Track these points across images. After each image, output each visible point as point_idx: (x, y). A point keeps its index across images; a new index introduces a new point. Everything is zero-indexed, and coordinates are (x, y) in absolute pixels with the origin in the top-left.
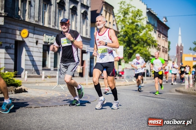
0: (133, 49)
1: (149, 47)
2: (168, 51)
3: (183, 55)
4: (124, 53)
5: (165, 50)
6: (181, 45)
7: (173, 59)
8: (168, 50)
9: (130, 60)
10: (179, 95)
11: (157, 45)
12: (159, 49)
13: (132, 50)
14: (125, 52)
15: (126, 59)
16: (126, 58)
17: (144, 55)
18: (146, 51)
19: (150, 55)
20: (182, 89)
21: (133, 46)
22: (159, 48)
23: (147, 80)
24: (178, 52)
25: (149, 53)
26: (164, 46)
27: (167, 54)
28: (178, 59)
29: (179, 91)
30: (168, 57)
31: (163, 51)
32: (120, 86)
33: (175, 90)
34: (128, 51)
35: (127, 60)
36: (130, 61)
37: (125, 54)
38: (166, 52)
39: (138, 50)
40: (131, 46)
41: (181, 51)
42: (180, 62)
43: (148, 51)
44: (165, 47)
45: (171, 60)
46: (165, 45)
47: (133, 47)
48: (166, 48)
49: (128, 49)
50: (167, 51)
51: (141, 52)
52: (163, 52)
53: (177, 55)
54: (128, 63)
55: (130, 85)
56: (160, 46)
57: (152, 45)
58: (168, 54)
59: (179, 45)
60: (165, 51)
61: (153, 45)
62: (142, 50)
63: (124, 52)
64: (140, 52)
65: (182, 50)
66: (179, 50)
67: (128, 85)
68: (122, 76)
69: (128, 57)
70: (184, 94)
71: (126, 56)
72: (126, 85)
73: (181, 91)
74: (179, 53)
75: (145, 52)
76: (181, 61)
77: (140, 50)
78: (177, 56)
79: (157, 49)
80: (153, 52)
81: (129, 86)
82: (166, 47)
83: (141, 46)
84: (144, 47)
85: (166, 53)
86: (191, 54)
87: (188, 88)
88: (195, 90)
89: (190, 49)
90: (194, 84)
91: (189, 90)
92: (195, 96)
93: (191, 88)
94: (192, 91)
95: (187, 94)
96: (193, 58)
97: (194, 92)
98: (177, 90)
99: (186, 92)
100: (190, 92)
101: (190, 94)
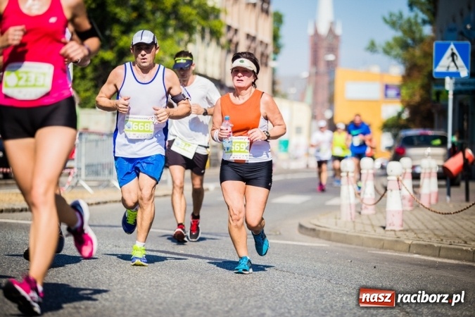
0: (116, 44)
1: (185, 36)
2: (272, 56)
3: (340, 73)
5: (260, 50)
6: (331, 31)
7: (292, 91)
8: (270, 50)
10: (312, 248)
11: (224, 30)
12: (232, 47)
13: (111, 48)
15: (87, 90)
20: (325, 222)
21: (116, 31)
22: (230, 41)
24: (315, 61)
26: (253, 33)
28: (315, 93)
29: (314, 232)
30: (274, 83)
33: (297, 225)
35: (88, 94)
38: (264, 60)
40: (108, 33)
41: (331, 57)
42: (326, 104)
44: (260, 37)
45: (285, 96)
46: (257, 29)
47: (114, 38)
48: (261, 42)
50: (267, 57)
53: (310, 76)
55: (98, 203)
56: (236, 31)
57: (203, 30)
58: (274, 71)
59: (323, 30)
61: (207, 31)
65: (333, 49)
66: (322, 51)
69: (92, 80)
70: (334, 244)
71: (83, 77)
73: (325, 232)
74: (322, 67)
76: (331, 101)
78: (314, 78)
79: (223, 47)
80: (205, 60)
82: (265, 35)
86: (376, 69)
87: (355, 218)
88: (384, 228)
89: (372, 47)
90: (379, 201)
91: (359, 227)
92: (384, 253)
93: (368, 216)
94: (373, 232)
95: (351, 244)
96: (384, 88)
97: (378, 237)
98: (307, 229)
99: (345, 235)
100: (364, 235)
101: (362, 246)
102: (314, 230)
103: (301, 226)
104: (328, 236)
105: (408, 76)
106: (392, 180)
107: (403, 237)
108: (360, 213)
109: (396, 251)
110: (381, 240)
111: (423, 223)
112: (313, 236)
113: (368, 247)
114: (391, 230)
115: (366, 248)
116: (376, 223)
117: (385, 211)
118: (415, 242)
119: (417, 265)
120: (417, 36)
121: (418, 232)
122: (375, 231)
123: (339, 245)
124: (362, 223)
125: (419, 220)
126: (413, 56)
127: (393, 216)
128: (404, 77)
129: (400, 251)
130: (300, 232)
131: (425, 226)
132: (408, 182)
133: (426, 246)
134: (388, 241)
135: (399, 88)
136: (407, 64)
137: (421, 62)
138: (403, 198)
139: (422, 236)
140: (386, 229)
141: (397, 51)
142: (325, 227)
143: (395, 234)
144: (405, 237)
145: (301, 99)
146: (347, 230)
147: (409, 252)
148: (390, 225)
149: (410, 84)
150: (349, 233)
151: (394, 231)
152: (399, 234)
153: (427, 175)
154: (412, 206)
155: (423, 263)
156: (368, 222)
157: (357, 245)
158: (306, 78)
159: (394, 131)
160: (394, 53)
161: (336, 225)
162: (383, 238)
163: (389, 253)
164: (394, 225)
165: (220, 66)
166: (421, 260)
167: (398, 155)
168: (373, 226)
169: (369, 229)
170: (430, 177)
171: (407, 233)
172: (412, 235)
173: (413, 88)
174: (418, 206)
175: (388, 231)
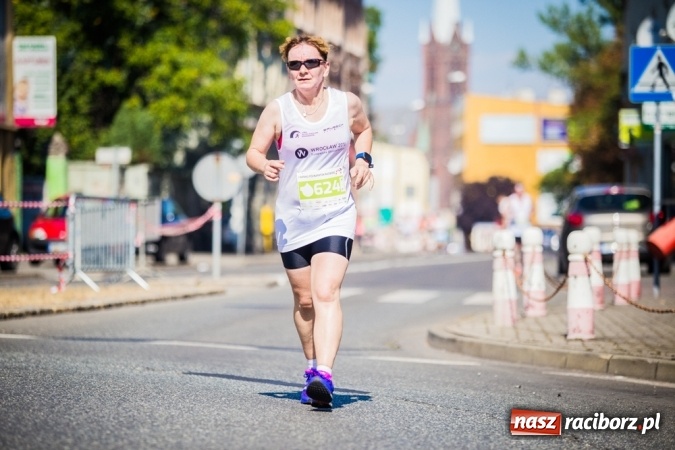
2: (366, 77)
3: (468, 103)
4: (60, 94)
5: (348, 66)
6: (456, 38)
7: (398, 131)
8: (364, 66)
9: (104, 136)
14: (70, 84)
15: (80, 132)
16: (79, 123)
18: (214, 76)
19: (245, 99)
20: (469, 329)
21: (124, 42)
24: (432, 82)
25: (236, 87)
26: (336, 41)
28: (434, 131)
29: (454, 344)
32: (43, 313)
33: (425, 335)
34: (93, 78)
35: (81, 138)
36: (107, 145)
37: (72, 100)
38: (355, 83)
39: (163, 69)
40: (109, 41)
41: (457, 77)
44: (348, 47)
45: (385, 140)
46: (344, 34)
47: (121, 50)
48: (351, 56)
49: (87, 63)
50: (360, 77)
51: (181, 80)
53: (426, 105)
54: (92, 158)
55: (109, 306)
58: (369, 100)
59: (444, 35)
62: (190, 65)
63: (59, 79)
64: (175, 81)
65: (459, 64)
66: (442, 70)
67: (99, 308)
68: (54, 247)
69: (87, 116)
70: (487, 362)
71: (74, 111)
72: (80, 309)
73: (470, 344)
74: (443, 92)
77: (176, 67)
78: (432, 111)
81: (103, 312)
82: (356, 45)
83: (180, 43)
84: (202, 46)
85: (350, 88)
86: (527, 96)
88: (565, 336)
89: (522, 61)
90: (555, 294)
91: (524, 336)
92: (568, 374)
93: (536, 320)
94: (547, 343)
95: (513, 362)
96: (541, 124)
97: (557, 350)
98: (441, 339)
99: (504, 347)
100: (534, 348)
101: (532, 363)
102: (453, 341)
103: (432, 336)
104: (477, 350)
105: (579, 105)
106: (576, 261)
107: (597, 349)
108: (523, 316)
109: (586, 371)
110: (561, 354)
111: (623, 328)
112: (453, 351)
113: (541, 365)
114: (576, 340)
115: (539, 368)
116: (548, 328)
117: (565, 311)
118: (616, 357)
119: (624, 391)
120: (593, 42)
121: (619, 341)
122: (551, 341)
123: (496, 363)
124: (528, 329)
125: (616, 323)
126: (587, 74)
127: (579, 316)
128: (572, 107)
129: (592, 371)
130: (430, 345)
131: (628, 332)
132: (597, 264)
133: (634, 362)
134: (574, 355)
135: (564, 124)
137: (599, 82)
138: (592, 290)
139: (625, 347)
140: (569, 337)
141: (562, 66)
142: (471, 337)
143: (583, 345)
144: (599, 349)
145: (411, 142)
146: (506, 339)
147: (607, 371)
148: (574, 331)
150: (510, 345)
151: (581, 340)
152: (590, 345)
153: (624, 255)
154: (602, 302)
155: (632, 389)
156: (536, 327)
157: (524, 363)
158: (421, 111)
159: (559, 190)
160: (556, 70)
161: (488, 332)
162: (566, 351)
163: (576, 374)
164: (580, 331)
166: (628, 384)
168: (546, 334)
169: (540, 337)
170: (628, 258)
171: (602, 344)
172: (610, 346)
173: (587, 124)
174: (612, 303)
175: (571, 340)
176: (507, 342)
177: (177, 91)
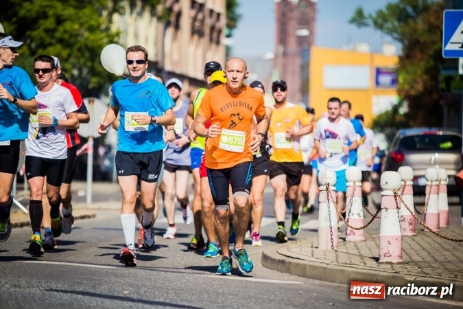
1: (109, 3)
2: (225, 31)
3: (316, 54)
5: (209, 21)
12: (173, 18)
17: (80, 50)
18: (92, 29)
22: (170, 10)
23: (97, 198)
24: (283, 38)
27: (222, 50)
29: (282, 265)
31: (197, 32)
33: (260, 256)
38: (215, 36)
41: (304, 32)
42: (298, 96)
43: (107, 29)
44: (210, 5)
48: (212, 12)
50: (220, 31)
51: (65, 32)
52: (196, 37)
53: (276, 56)
58: (228, 50)
60: (207, 31)
62: (71, 19)
64: (58, 35)
65: (306, 21)
66: (292, 25)
70: (310, 281)
73: (298, 265)
74: (292, 46)
75: (86, 34)
76: (305, 90)
77: (59, 20)
78: (281, 61)
82: (216, 3)
85: (211, 40)
86: (364, 48)
87: (338, 246)
88: (377, 259)
89: (359, 18)
90: (371, 221)
91: (343, 258)
93: (355, 244)
94: (362, 266)
96: (374, 72)
97: (369, 272)
98: (274, 260)
99: (324, 268)
100: (350, 269)
102: (283, 262)
103: (265, 257)
104: (302, 271)
105: (407, 58)
106: (387, 196)
107: (403, 273)
108: (344, 239)
110: (373, 275)
111: (429, 253)
112: (282, 271)
114: (387, 263)
116: (366, 252)
117: (379, 237)
118: (419, 279)
120: (421, 3)
122: (365, 263)
123: (318, 282)
124: (348, 253)
125: (424, 249)
126: (415, 30)
127: (389, 243)
128: (401, 58)
130: (263, 265)
131: (432, 257)
132: (409, 199)
133: (434, 284)
134: (384, 276)
135: (395, 73)
136: (406, 42)
137: (424, 38)
138: (402, 220)
139: (428, 271)
140: (380, 261)
141: (393, 23)
143: (392, 267)
144: (406, 272)
146: (327, 262)
148: (385, 256)
149: (410, 68)
150: (329, 267)
151: (391, 263)
152: (398, 268)
153: (434, 188)
154: (413, 230)
156: (356, 252)
158: (271, 60)
159: (388, 131)
161: (313, 255)
162: (377, 273)
164: (390, 256)
165: (156, 44)
166: (427, 303)
167: (394, 163)
168: (362, 257)
169: (356, 260)
170: (437, 192)
171: (408, 267)
172: (415, 269)
173: (415, 73)
174: (423, 230)
175: (383, 263)
176: (328, 264)
177: (61, 41)
